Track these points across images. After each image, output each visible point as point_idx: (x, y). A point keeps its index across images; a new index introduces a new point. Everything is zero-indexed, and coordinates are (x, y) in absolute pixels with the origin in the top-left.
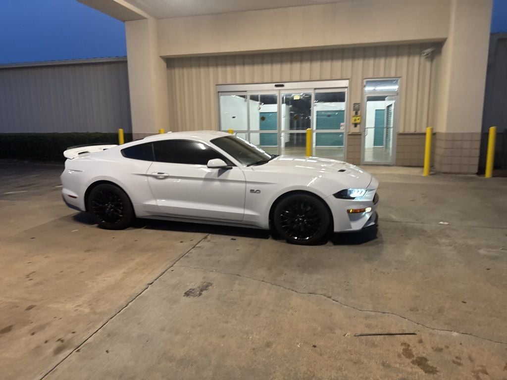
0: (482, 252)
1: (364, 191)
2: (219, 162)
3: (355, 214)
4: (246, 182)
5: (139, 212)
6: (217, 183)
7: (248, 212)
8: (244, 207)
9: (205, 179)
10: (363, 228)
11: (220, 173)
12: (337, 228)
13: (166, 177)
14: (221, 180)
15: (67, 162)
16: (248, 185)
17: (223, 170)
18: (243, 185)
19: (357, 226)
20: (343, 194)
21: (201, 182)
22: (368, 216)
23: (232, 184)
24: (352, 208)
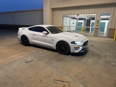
0: (112, 63)
1: (80, 42)
2: (46, 32)
3: (77, 48)
4: (51, 38)
5: (30, 43)
6: (45, 37)
7: (51, 45)
8: (51, 44)
9: (43, 36)
10: (79, 52)
11: (46, 35)
12: (71, 51)
13: (35, 35)
14: (46, 37)
15: (19, 31)
16: (52, 38)
17: (47, 34)
18: (50, 38)
19: (77, 51)
20: (73, 43)
21: (42, 37)
22: (81, 49)
23: (48, 38)
24: (76, 46)
